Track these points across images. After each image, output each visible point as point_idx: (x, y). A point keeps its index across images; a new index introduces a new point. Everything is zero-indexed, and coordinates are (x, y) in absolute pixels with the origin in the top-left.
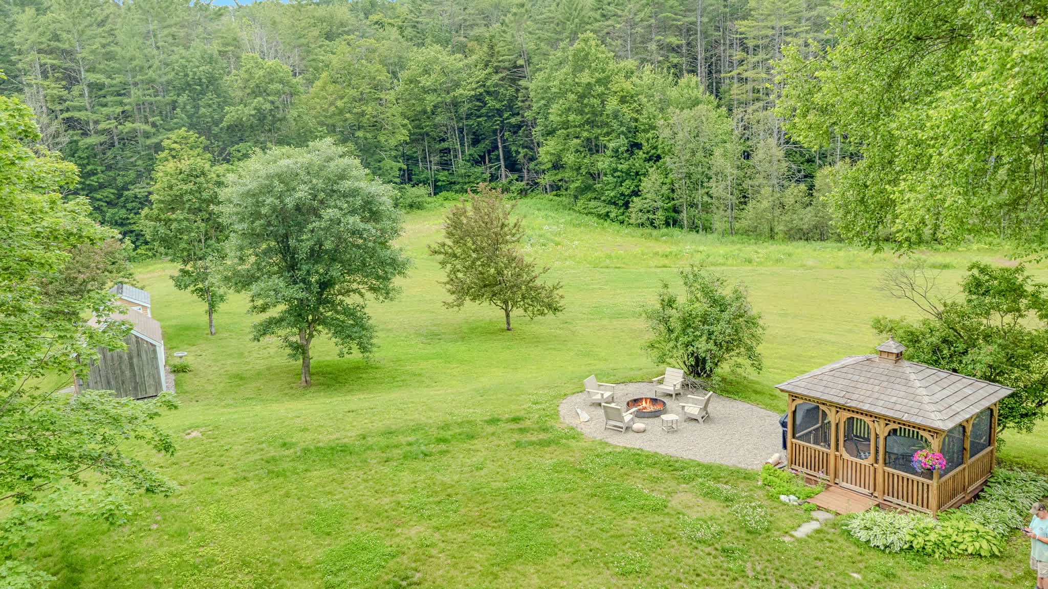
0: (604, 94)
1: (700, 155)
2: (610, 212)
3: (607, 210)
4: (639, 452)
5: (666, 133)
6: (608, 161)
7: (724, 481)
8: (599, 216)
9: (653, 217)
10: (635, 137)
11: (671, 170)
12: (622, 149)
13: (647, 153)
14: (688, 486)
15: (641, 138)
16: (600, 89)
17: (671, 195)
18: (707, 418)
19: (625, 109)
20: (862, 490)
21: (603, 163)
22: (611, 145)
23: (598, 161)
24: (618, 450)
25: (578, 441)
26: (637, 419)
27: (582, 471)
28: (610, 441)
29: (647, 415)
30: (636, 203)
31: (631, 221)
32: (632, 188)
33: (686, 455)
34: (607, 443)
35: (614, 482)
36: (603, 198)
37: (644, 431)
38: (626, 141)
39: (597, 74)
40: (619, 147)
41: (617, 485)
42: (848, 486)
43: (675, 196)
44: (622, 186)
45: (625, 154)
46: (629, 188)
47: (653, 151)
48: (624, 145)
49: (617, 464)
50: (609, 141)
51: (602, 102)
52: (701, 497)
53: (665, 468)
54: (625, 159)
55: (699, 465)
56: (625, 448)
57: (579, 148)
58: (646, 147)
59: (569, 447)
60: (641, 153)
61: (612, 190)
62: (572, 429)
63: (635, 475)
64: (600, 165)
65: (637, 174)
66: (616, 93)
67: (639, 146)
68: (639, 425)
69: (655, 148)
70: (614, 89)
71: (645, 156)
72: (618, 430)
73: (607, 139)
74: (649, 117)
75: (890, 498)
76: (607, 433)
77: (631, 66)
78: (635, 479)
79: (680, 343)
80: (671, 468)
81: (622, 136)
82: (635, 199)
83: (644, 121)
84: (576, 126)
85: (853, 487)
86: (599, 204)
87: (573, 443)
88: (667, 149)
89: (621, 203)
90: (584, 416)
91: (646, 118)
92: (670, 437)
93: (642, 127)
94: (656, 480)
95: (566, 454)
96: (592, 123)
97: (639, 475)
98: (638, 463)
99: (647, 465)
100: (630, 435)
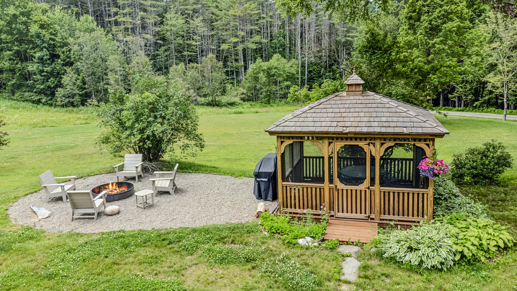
0: (27, 22)
1: (99, 61)
2: (42, 99)
3: (39, 98)
4: (122, 234)
5: (76, 48)
6: (35, 66)
7: (231, 240)
8: (33, 102)
9: (73, 100)
10: (54, 50)
11: (81, 70)
12: (46, 57)
13: (64, 61)
14: (195, 256)
15: (59, 51)
16: (24, 19)
17: (83, 86)
18: (177, 190)
19: (44, 32)
20: (358, 216)
21: (32, 67)
22: (38, 55)
23: (28, 66)
24: (95, 238)
25: (38, 241)
26: (107, 204)
27: (50, 277)
28: (81, 230)
29: (116, 197)
30: (60, 92)
31: (57, 103)
32: (55, 83)
33: (176, 225)
34: (78, 234)
35: (102, 278)
36: (35, 90)
37: (118, 213)
38: (48, 53)
39: (20, 9)
40: (44, 56)
41: (108, 281)
42: (345, 215)
43: (86, 86)
44: (48, 82)
45: (48, 61)
46: (54, 83)
47: (68, 60)
48: (47, 55)
49: (99, 254)
50: (35, 53)
51: (27, 27)
52: (216, 265)
53: (159, 243)
54: (48, 64)
55: (195, 231)
56: (103, 234)
57: (12, 57)
58: (62, 56)
59: (26, 250)
60: (59, 60)
61: (42, 84)
62: (29, 228)
63: (127, 260)
64: (30, 68)
65: (58, 73)
66: (36, 22)
67: (58, 57)
68: (112, 207)
69: (70, 57)
70: (34, 19)
71: (62, 62)
72: (88, 217)
73: (33, 51)
74: (62, 38)
75: (387, 217)
76: (75, 223)
77: (46, 7)
78: (127, 267)
79: (136, 130)
80: (166, 242)
81: (44, 49)
82: (59, 89)
83: (59, 40)
84: (7, 43)
85: (349, 215)
86: (32, 94)
87: (31, 245)
88: (77, 58)
89: (49, 93)
90: (43, 212)
91: (60, 39)
92: (148, 212)
93: (59, 44)
94: (156, 260)
95: (23, 260)
96: (20, 41)
97: (131, 260)
98: (126, 246)
99: (136, 246)
100: (104, 219)
